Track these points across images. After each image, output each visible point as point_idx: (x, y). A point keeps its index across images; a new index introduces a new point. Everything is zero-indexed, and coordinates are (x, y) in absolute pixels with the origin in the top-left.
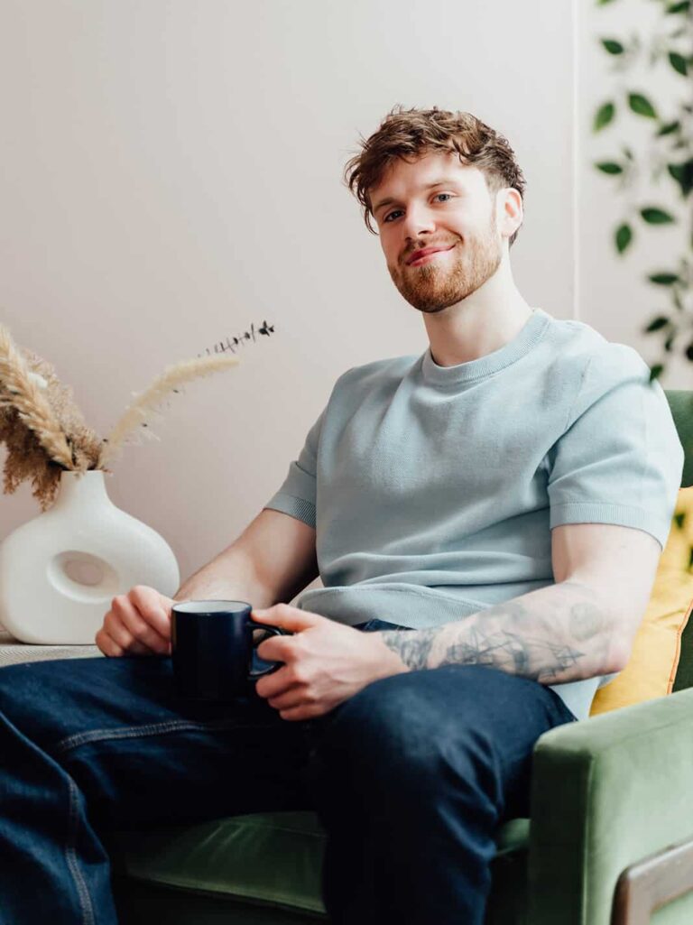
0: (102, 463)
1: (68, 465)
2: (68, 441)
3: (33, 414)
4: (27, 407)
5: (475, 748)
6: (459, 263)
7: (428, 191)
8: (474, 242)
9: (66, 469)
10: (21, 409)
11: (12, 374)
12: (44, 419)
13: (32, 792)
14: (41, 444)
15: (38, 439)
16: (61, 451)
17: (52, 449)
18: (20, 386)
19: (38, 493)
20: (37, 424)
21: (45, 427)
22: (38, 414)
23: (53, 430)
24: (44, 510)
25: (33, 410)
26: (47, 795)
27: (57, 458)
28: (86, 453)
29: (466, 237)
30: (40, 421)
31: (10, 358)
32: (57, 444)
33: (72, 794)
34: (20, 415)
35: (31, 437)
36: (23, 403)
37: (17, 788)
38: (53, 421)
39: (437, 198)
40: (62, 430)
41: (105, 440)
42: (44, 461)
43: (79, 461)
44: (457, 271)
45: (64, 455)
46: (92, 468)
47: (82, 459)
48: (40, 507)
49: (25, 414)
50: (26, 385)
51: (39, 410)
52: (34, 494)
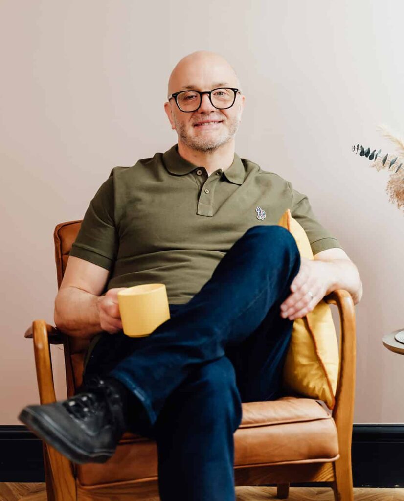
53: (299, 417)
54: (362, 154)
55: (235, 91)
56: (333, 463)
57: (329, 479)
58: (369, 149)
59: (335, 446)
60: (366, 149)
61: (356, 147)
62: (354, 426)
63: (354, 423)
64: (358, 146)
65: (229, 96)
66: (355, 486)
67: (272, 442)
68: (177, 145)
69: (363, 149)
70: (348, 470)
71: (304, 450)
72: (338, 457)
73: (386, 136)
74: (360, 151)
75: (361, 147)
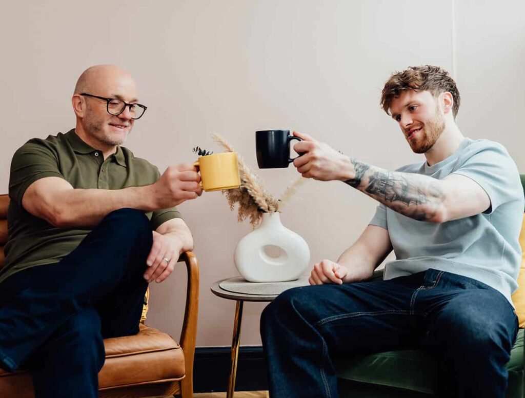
0: (278, 210)
1: (266, 211)
2: (266, 200)
3: (253, 190)
4: (251, 188)
5: (501, 332)
6: (425, 134)
7: (407, 107)
8: (429, 123)
9: (265, 212)
10: (248, 188)
11: (245, 174)
12: (257, 192)
13: (308, 345)
14: (256, 202)
15: (255, 200)
16: (264, 205)
17: (260, 204)
18: (248, 179)
19: (252, 222)
20: (255, 194)
21: (258, 195)
22: (255, 191)
23: (260, 196)
24: (254, 229)
25: (253, 189)
26: (314, 346)
27: (262, 208)
28: (273, 205)
29: (425, 122)
30: (256, 193)
31: (244, 168)
32: (262, 202)
33: (324, 346)
34: (249, 191)
35: (252, 200)
36: (249, 186)
37: (302, 343)
38: (260, 193)
39: (411, 108)
40: (264, 196)
41: (279, 200)
42: (256, 209)
43: (271, 209)
44: (425, 137)
45: (264, 206)
46: (275, 212)
47: (272, 208)
48: (253, 227)
49: (250, 190)
50: (250, 179)
51: (255, 188)
52: (251, 222)
53: (156, 348)
54: (199, 154)
55: (145, 108)
56: (180, 382)
57: (176, 393)
58: (205, 151)
59: (183, 369)
60: (202, 150)
61: (196, 149)
62: (196, 349)
63: (196, 347)
64: (197, 148)
65: (138, 110)
66: (195, 391)
67: (137, 366)
68: (74, 129)
69: (201, 150)
70: (190, 385)
71: (160, 372)
72: (185, 376)
73: (219, 141)
74: (198, 152)
75: (200, 149)
